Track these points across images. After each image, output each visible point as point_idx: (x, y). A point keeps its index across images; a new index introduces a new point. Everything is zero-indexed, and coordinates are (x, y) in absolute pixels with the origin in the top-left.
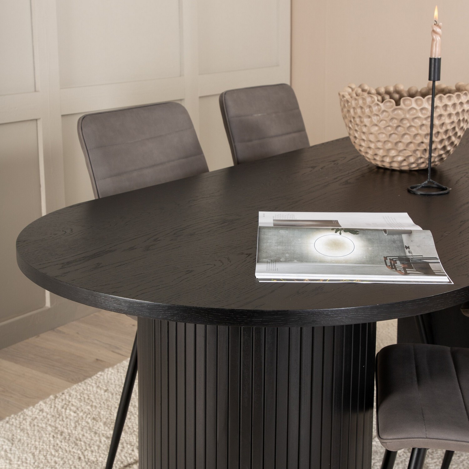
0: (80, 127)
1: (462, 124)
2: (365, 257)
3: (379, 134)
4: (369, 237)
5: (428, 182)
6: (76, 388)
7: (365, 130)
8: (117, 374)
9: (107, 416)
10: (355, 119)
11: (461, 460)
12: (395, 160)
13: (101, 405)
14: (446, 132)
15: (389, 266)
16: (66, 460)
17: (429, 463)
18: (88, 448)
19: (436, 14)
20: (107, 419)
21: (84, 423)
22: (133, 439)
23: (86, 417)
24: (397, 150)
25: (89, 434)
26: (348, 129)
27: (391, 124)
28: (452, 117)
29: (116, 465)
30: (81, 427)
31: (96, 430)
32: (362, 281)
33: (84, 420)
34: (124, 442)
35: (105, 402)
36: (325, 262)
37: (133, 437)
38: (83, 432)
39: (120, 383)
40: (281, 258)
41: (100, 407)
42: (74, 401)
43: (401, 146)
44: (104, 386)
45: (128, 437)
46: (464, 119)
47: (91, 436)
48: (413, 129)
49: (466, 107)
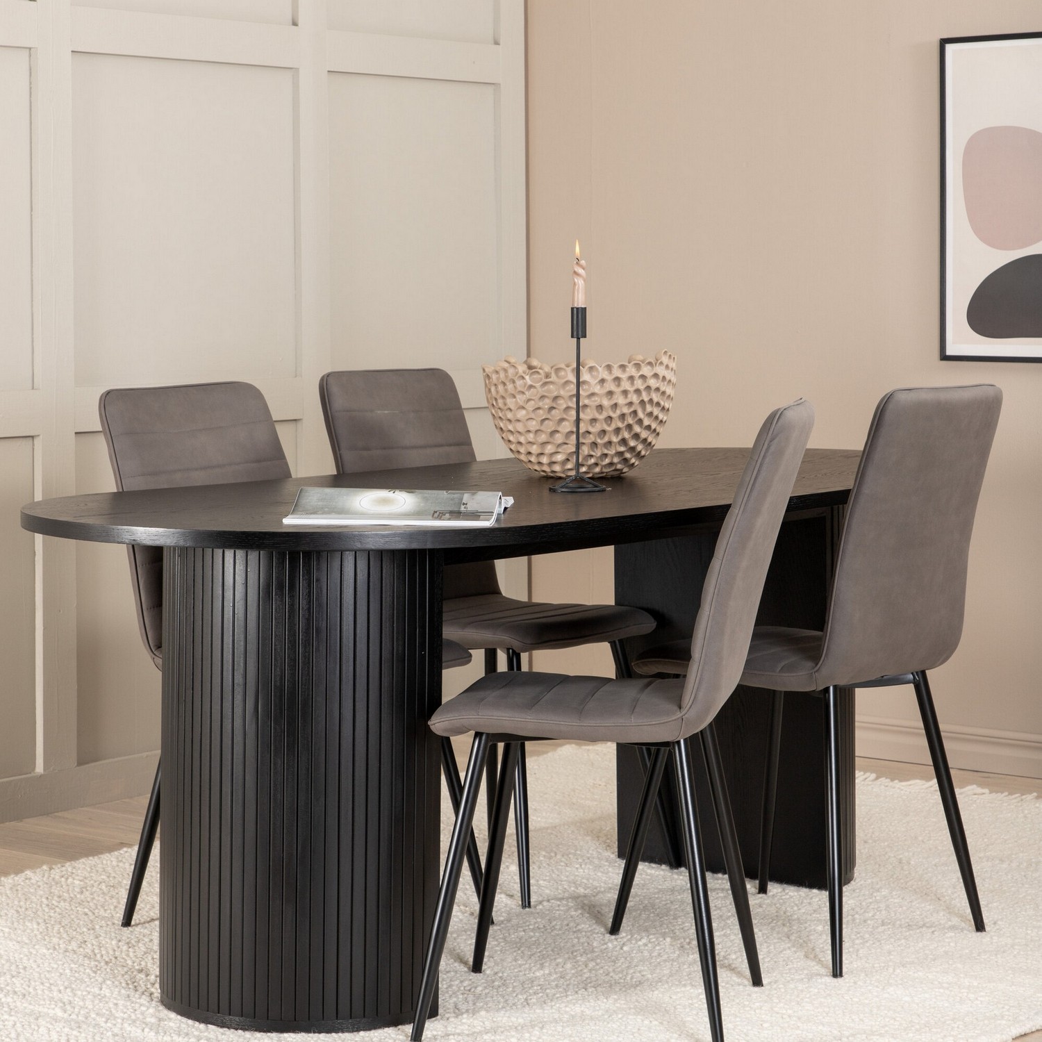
0: (102, 405)
3: (528, 420)
10: (498, 401)
12: (555, 459)
19: (578, 249)
21: (95, 889)
24: (554, 444)
27: (541, 404)
28: (629, 396)
30: (91, 893)
38: (94, 896)
43: (559, 438)
46: (651, 400)
49: (653, 383)
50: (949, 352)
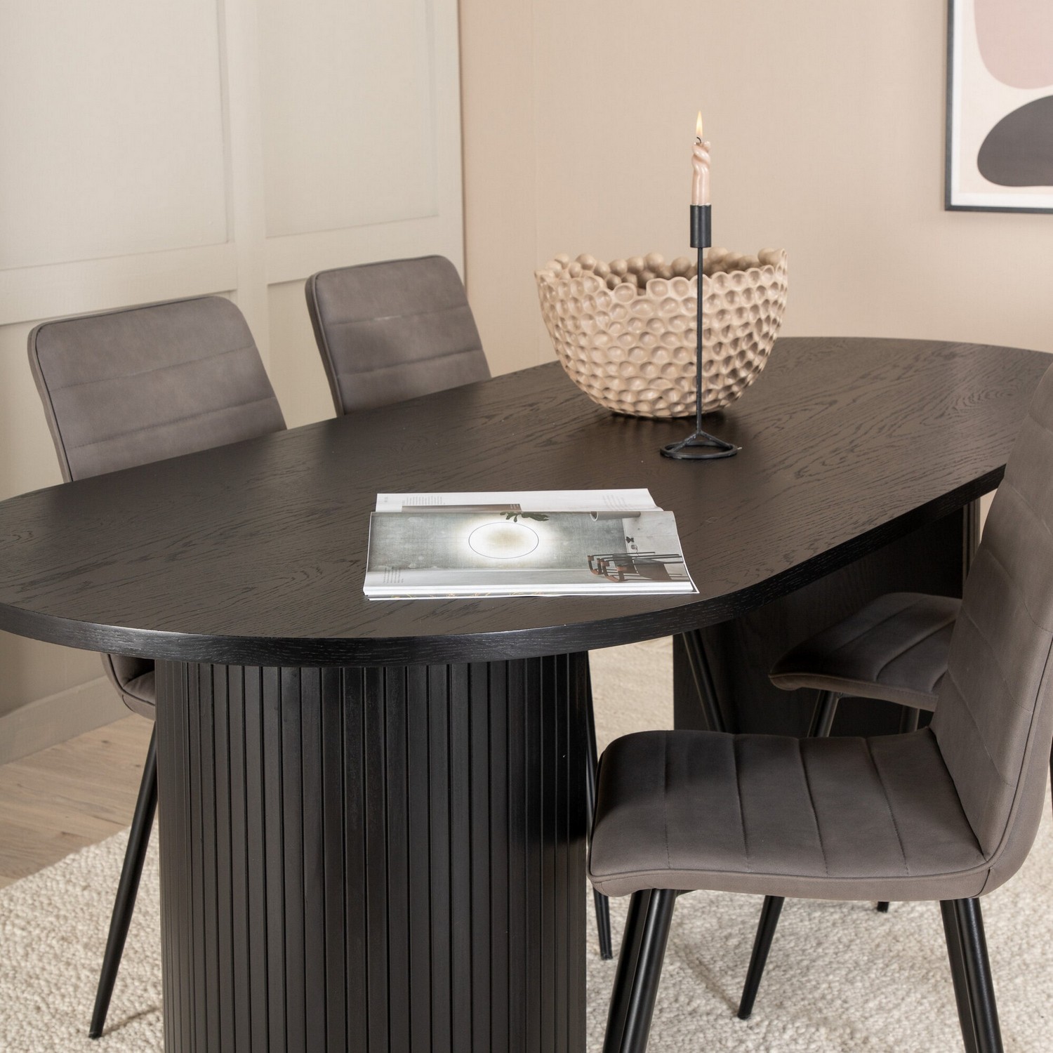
0: (33, 348)
1: (765, 328)
2: (555, 558)
3: (610, 349)
4: (565, 524)
5: (697, 436)
6: (22, 886)
7: (583, 342)
8: (108, 857)
9: (91, 933)
10: (565, 322)
11: (788, 976)
12: (642, 397)
13: (77, 913)
14: (736, 342)
15: (596, 570)
16: (12, 1013)
17: (727, 985)
18: (54, 990)
19: (699, 125)
20: (90, 938)
21: (43, 948)
22: (146, 971)
23: (47, 936)
24: (645, 379)
25: (55, 966)
26: (554, 343)
27: (630, 329)
28: (745, 315)
29: (113, 1016)
30: (39, 955)
31: (68, 958)
32: (545, 593)
33: (42, 942)
34: (128, 976)
35: (85, 908)
36: (486, 567)
37: (144, 966)
38: (44, 963)
39: (114, 873)
40: (410, 564)
41: (75, 917)
42: (19, 909)
43: (651, 372)
44: (82, 879)
45: (134, 967)
46: (768, 318)
47: (59, 969)
48: (673, 339)
49: (771, 295)
50: (956, 201)
